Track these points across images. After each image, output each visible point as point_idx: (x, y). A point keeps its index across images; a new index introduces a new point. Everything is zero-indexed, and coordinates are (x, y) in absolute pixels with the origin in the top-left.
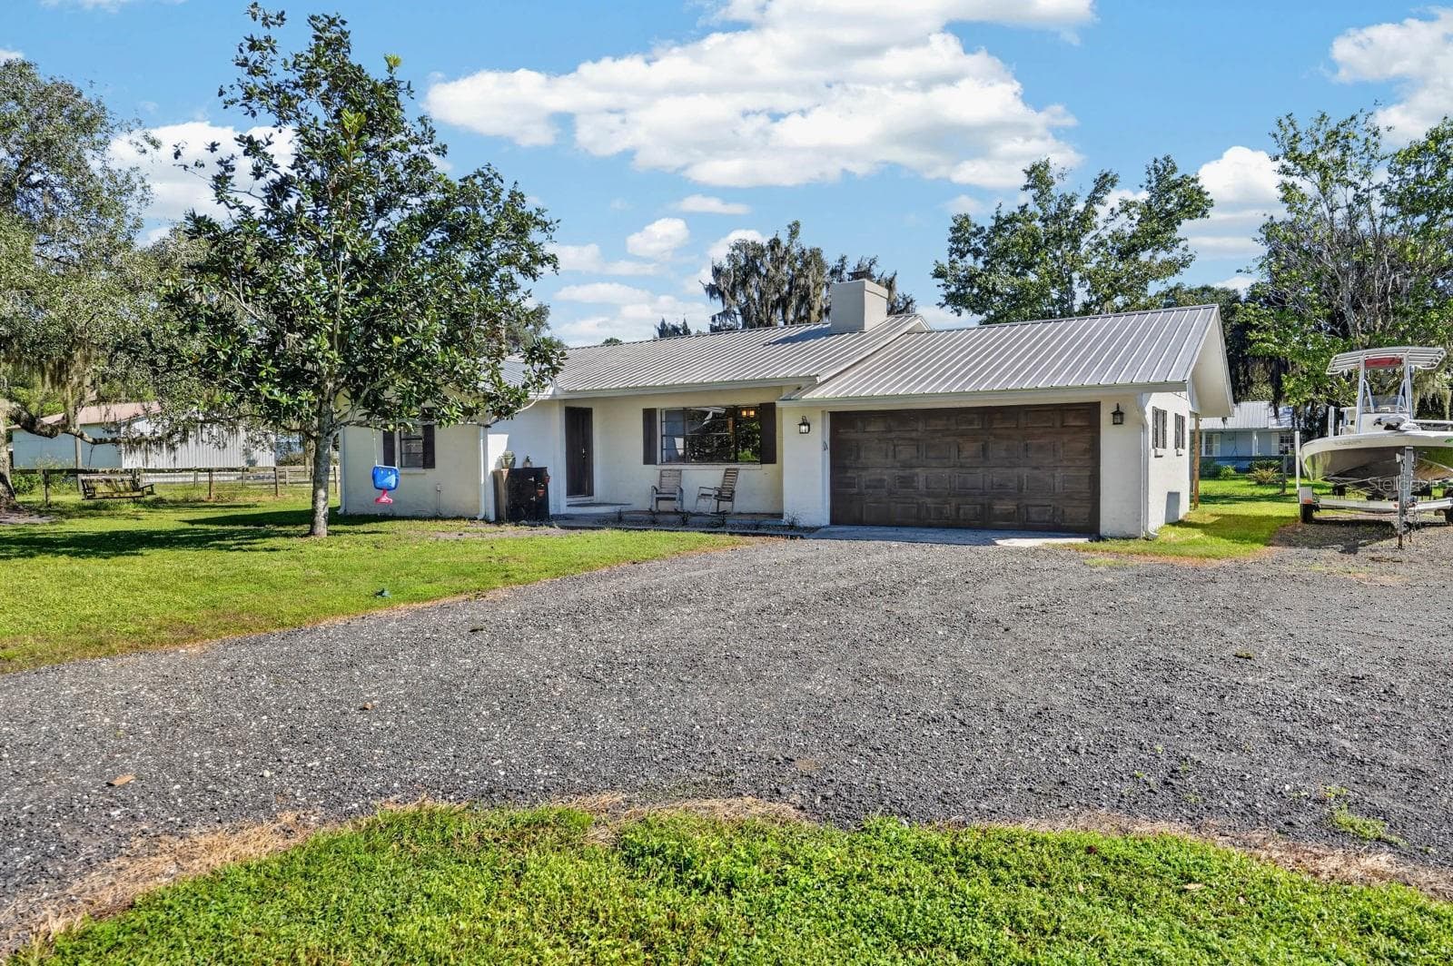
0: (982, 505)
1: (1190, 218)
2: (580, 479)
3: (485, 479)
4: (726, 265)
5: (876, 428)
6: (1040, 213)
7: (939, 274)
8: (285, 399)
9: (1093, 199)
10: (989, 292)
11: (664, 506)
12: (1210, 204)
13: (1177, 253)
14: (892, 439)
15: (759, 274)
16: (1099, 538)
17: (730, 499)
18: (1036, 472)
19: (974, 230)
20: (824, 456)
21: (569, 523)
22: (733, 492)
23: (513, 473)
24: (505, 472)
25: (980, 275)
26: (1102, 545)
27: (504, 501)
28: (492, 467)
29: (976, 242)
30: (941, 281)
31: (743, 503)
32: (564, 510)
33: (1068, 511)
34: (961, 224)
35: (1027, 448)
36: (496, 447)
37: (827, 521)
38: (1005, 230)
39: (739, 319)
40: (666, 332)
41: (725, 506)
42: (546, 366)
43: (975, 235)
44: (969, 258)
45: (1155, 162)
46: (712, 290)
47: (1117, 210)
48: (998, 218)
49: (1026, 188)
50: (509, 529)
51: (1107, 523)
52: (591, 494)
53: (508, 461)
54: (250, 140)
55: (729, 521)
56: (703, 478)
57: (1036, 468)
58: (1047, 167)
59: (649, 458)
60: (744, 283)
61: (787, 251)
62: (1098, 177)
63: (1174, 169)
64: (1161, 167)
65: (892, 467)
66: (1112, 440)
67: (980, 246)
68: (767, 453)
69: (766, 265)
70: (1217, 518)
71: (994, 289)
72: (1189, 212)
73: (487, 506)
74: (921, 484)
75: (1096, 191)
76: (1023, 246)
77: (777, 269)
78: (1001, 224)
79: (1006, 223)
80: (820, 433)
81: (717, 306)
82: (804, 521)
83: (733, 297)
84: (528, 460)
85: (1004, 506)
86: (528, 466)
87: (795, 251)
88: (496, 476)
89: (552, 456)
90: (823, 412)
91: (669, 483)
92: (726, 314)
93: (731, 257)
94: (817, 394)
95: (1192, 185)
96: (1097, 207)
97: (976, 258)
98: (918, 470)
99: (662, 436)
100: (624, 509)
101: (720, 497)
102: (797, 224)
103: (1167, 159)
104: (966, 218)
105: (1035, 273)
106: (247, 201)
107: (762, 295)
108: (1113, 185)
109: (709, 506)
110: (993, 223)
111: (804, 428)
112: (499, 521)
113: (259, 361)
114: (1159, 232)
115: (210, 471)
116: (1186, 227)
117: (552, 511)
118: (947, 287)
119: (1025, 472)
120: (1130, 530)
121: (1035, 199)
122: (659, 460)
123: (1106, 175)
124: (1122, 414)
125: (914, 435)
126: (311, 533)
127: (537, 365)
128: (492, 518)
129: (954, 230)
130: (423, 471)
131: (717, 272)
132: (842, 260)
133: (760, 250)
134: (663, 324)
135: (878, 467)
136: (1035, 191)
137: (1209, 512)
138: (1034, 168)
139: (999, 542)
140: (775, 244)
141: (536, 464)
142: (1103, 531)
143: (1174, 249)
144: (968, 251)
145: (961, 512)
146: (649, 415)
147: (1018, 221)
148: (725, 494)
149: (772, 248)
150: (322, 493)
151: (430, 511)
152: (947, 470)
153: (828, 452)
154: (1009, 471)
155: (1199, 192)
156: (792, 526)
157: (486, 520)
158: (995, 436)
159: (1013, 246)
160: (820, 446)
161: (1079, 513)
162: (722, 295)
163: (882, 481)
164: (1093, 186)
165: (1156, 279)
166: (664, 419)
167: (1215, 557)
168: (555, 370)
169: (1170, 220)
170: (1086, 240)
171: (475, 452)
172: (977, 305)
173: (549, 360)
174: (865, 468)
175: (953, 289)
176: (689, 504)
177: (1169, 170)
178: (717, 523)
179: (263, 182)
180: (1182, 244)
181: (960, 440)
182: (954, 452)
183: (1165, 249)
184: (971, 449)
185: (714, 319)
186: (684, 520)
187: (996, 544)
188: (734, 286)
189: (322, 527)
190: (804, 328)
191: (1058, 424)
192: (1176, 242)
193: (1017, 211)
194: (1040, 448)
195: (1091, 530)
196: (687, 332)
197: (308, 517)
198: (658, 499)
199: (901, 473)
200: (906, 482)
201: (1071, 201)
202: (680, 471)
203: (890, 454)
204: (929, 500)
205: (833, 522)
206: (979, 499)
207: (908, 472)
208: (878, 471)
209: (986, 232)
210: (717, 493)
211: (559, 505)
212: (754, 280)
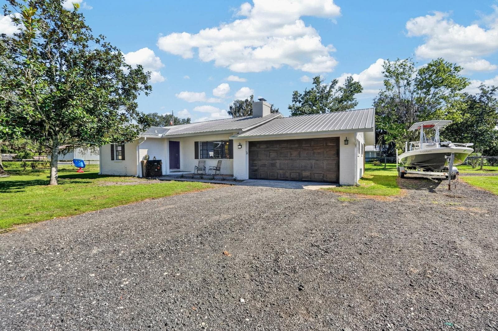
0: (299, 173)
1: (357, 93)
2: (175, 162)
3: (138, 163)
4: (234, 107)
5: (263, 147)
6: (317, 90)
7: (290, 108)
9: (332, 87)
11: (200, 172)
12: (362, 89)
13: (353, 102)
14: (268, 150)
15: (242, 108)
16: (340, 186)
17: (219, 170)
18: (317, 161)
19: (299, 95)
20: (246, 157)
21: (168, 178)
22: (220, 168)
23: (149, 162)
24: (145, 161)
25: (301, 108)
26: (340, 188)
27: (145, 171)
28: (141, 160)
29: (299, 98)
30: (290, 110)
31: (223, 171)
32: (168, 173)
33: (328, 175)
34: (295, 93)
35: (314, 153)
36: (142, 153)
37: (248, 178)
38: (307, 95)
41: (218, 172)
44: (298, 103)
45: (348, 77)
46: (229, 113)
47: (338, 90)
48: (306, 92)
49: (313, 83)
50: (144, 181)
51: (342, 180)
52: (179, 168)
53: (145, 158)
55: (216, 178)
56: (212, 163)
57: (317, 160)
58: (319, 77)
59: (196, 157)
60: (239, 111)
61: (250, 102)
62: (333, 81)
63: (353, 80)
64: (349, 79)
65: (269, 160)
66: (344, 150)
67: (301, 100)
68: (230, 155)
69: (245, 105)
70: (373, 177)
72: (357, 91)
73: (139, 172)
74: (278, 165)
75: (332, 84)
76: (312, 99)
77: (247, 107)
78: (307, 93)
79: (308, 93)
80: (245, 149)
81: (231, 117)
82: (238, 179)
83: (235, 114)
84: (155, 158)
85: (306, 173)
86: (155, 159)
87: (252, 102)
88: (142, 162)
89: (164, 156)
90: (246, 141)
91: (201, 165)
93: (235, 104)
94: (243, 135)
95: (358, 84)
96: (332, 89)
97: (299, 103)
98: (277, 161)
99: (200, 150)
100: (185, 173)
101: (216, 170)
102: (252, 95)
103: (351, 77)
104: (297, 91)
105: (315, 107)
108: (337, 83)
109: (213, 172)
110: (304, 93)
111: (239, 147)
112: (143, 177)
114: (349, 96)
116: (356, 96)
117: (164, 174)
119: (313, 162)
120: (351, 183)
121: (316, 87)
122: (199, 158)
123: (335, 80)
124: (348, 141)
125: (276, 149)
128: (141, 176)
129: (293, 95)
130: (122, 161)
131: (231, 108)
133: (243, 102)
136: (316, 84)
137: (369, 174)
138: (316, 78)
139: (304, 187)
140: (247, 100)
141: (157, 158)
142: (341, 183)
144: (297, 101)
145: (291, 175)
146: (196, 144)
147: (311, 92)
148: (218, 169)
149: (246, 102)
152: (287, 161)
153: (248, 155)
154: (308, 161)
155: (360, 85)
156: (235, 180)
157: (139, 177)
158: (303, 149)
159: (310, 99)
160: (245, 153)
161: (332, 177)
162: (232, 114)
163: (265, 164)
166: (201, 145)
169: (352, 93)
170: (330, 99)
171: (136, 155)
174: (260, 160)
175: (293, 112)
176: (208, 172)
177: (351, 80)
180: (355, 100)
181: (291, 151)
182: (289, 154)
183: (351, 101)
184: (295, 154)
186: (202, 178)
187: (303, 188)
188: (235, 111)
189: (54, 182)
190: (246, 117)
191: (325, 145)
192: (353, 99)
193: (311, 90)
194: (319, 153)
195: (336, 182)
198: (198, 170)
199: (271, 162)
200: (273, 165)
201: (325, 87)
202: (205, 161)
203: (268, 155)
204: (281, 171)
205: (250, 178)
206: (298, 171)
207: (274, 162)
208: (264, 161)
209: (302, 96)
210: (215, 168)
211: (166, 172)
212: (241, 110)
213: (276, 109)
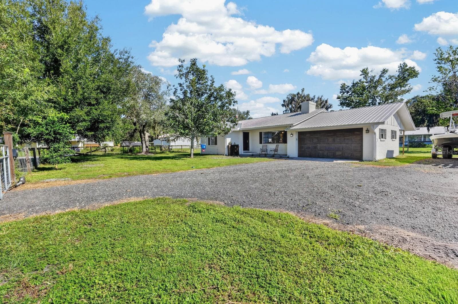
0: (333, 153)
1: (411, 78)
2: (246, 147)
3: (226, 147)
4: (287, 100)
5: (308, 135)
6: (365, 81)
7: (338, 98)
8: (183, 132)
9: (381, 76)
10: (351, 102)
11: (263, 153)
12: (418, 73)
13: (407, 88)
14: (312, 138)
15: (294, 101)
17: (277, 151)
18: (347, 145)
19: (347, 87)
20: (296, 142)
21: (242, 156)
23: (232, 146)
24: (230, 146)
25: (348, 98)
26: (362, 162)
27: (230, 151)
28: (227, 145)
29: (347, 90)
30: (339, 100)
31: (280, 152)
32: (243, 153)
33: (355, 154)
34: (343, 86)
35: (344, 139)
36: (228, 141)
37: (297, 156)
38: (355, 86)
39: (289, 111)
40: (273, 115)
41: (276, 153)
42: (235, 124)
43: (347, 88)
44: (346, 93)
45: (400, 64)
46: (283, 105)
47: (388, 78)
48: (353, 83)
49: (361, 75)
50: (230, 157)
51: (364, 157)
52: (249, 150)
53: (229, 144)
54: (180, 84)
55: (275, 156)
56: (272, 146)
57: (347, 144)
58: (367, 69)
59: (261, 143)
60: (291, 103)
61: (301, 95)
62: (382, 71)
63: (407, 66)
64: (402, 66)
65: (312, 144)
66: (366, 137)
67: (349, 90)
68: (285, 141)
69: (296, 98)
71: (352, 101)
72: (411, 76)
73: (226, 152)
74: (319, 148)
75: (382, 74)
76: (360, 90)
77: (298, 99)
78: (354, 85)
80: (296, 137)
81: (284, 109)
82: (290, 156)
83: (288, 106)
85: (338, 153)
87: (303, 95)
88: (228, 146)
89: (240, 143)
90: (296, 132)
91: (264, 148)
92: (286, 110)
93: (287, 98)
94: (294, 128)
95: (413, 69)
96: (382, 78)
98: (318, 145)
99: (263, 138)
100: (254, 153)
102: (303, 89)
103: (404, 63)
104: (344, 84)
106: (179, 95)
107: (295, 105)
108: (387, 72)
109: (273, 153)
110: (352, 84)
111: (291, 135)
112: (228, 155)
113: (179, 125)
114: (401, 83)
115: (182, 146)
116: (411, 81)
117: (240, 153)
118: (341, 101)
119: (344, 145)
120: (371, 159)
121: (364, 78)
122: (263, 143)
123: (384, 70)
124: (368, 130)
125: (317, 137)
126: (190, 157)
127: (233, 124)
128: (227, 155)
129: (341, 87)
130: (215, 145)
131: (284, 101)
132: (314, 96)
133: (295, 95)
134: (272, 113)
135: (309, 144)
136: (364, 76)
138: (363, 70)
140: (298, 93)
141: (236, 144)
142: (364, 159)
143: (406, 87)
144: (345, 92)
146: (261, 133)
147: (359, 83)
148: (276, 150)
149: (297, 95)
150: (192, 149)
151: (216, 153)
152: (325, 145)
153: (297, 141)
154: (340, 145)
155: (415, 71)
156: (288, 157)
158: (337, 136)
159: (357, 90)
160: (295, 140)
162: (285, 106)
163: (310, 147)
164: (381, 73)
165: (400, 95)
166: (264, 134)
167: (389, 165)
168: (237, 124)
169: (405, 79)
171: (224, 142)
172: (348, 105)
173: (235, 122)
174: (306, 144)
176: (268, 152)
177: (405, 66)
178: (273, 156)
179: (182, 91)
180: (408, 85)
181: (328, 137)
182: (326, 140)
183: (403, 87)
184: (331, 139)
185: (284, 112)
186: (266, 156)
188: (288, 104)
189: (192, 156)
190: (296, 113)
191: (352, 133)
193: (359, 81)
194: (348, 139)
195: (360, 159)
196: (277, 114)
197: (190, 155)
198: (262, 151)
200: (315, 147)
201: (374, 77)
202: (267, 145)
203: (312, 141)
204: (321, 152)
205: (298, 156)
206: (333, 152)
207: (315, 145)
208: (309, 145)
209: (350, 87)
210: (274, 150)
211: (241, 153)
212: (293, 102)
213: (326, 99)
